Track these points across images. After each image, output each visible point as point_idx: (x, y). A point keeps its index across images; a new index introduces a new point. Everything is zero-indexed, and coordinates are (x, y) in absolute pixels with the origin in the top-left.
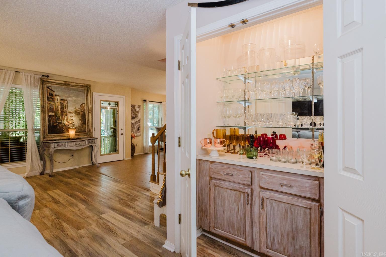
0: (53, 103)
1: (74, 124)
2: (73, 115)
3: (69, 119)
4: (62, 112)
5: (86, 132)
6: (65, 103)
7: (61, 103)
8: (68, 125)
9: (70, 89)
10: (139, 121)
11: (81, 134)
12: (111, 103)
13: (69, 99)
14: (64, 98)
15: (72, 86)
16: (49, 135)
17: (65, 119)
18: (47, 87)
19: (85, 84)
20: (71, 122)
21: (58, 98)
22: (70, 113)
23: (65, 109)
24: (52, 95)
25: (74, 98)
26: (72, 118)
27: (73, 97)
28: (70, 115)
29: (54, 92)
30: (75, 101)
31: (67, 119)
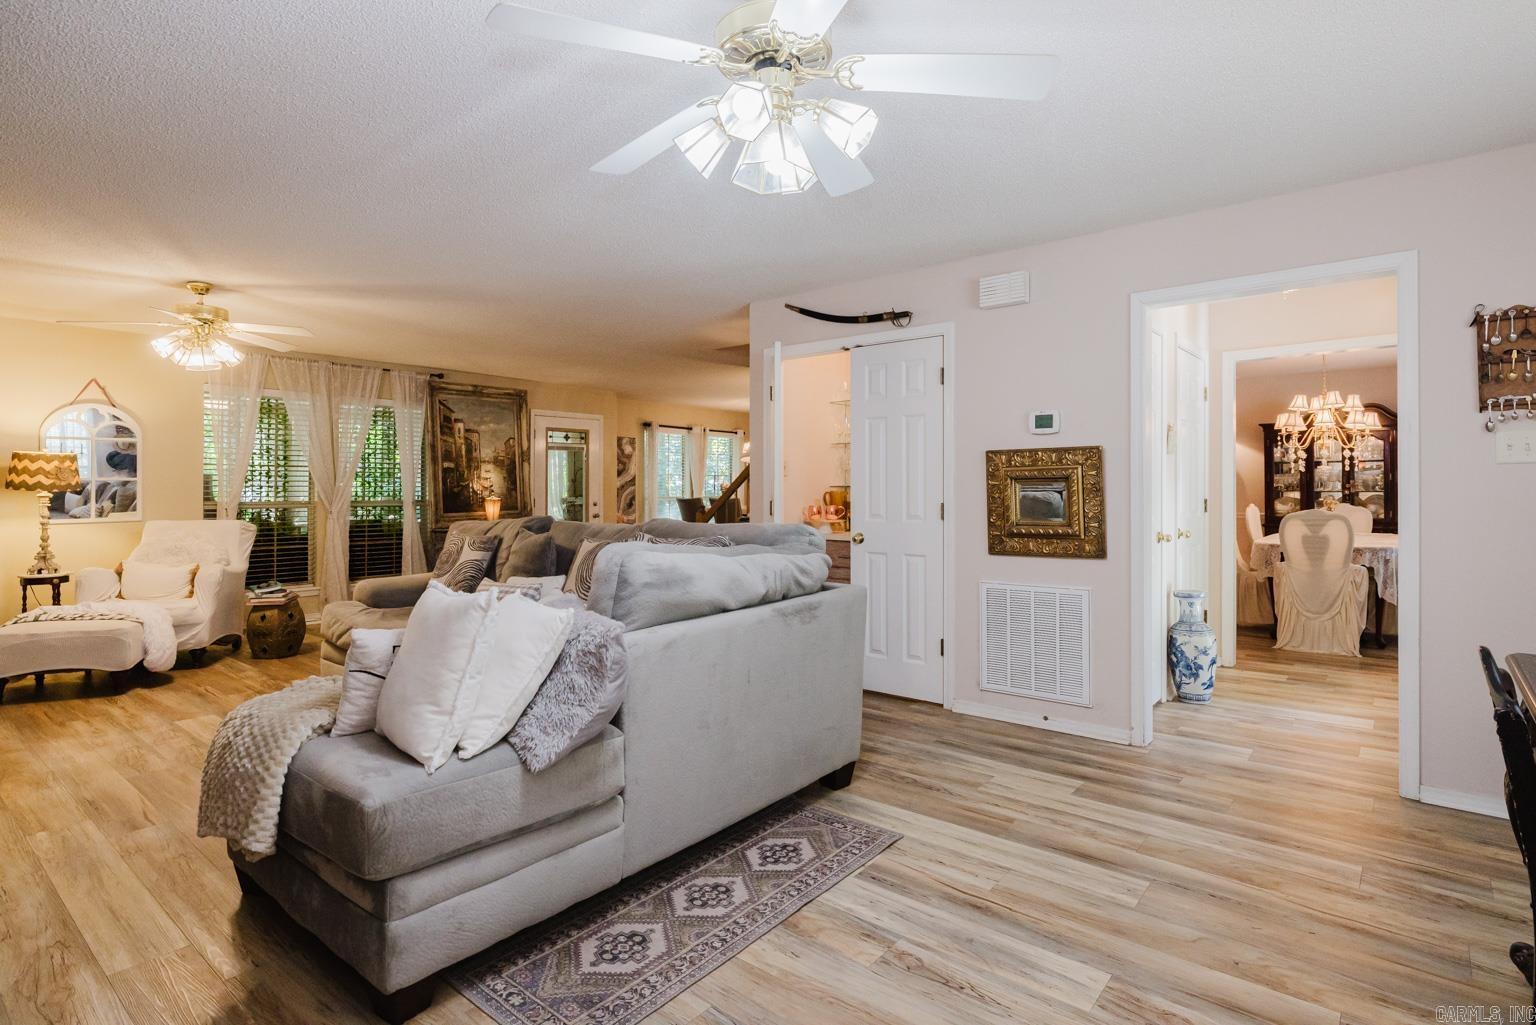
0: (451, 440)
1: (493, 488)
2: (490, 467)
3: (482, 476)
4: (470, 459)
5: (517, 509)
6: (474, 437)
7: (466, 439)
8: (481, 492)
9: (483, 404)
10: (632, 481)
11: (509, 514)
12: (570, 434)
13: (483, 427)
14: (472, 426)
15: (489, 395)
16: (446, 515)
17: (475, 476)
18: (440, 402)
19: (515, 390)
20: (487, 484)
21: (460, 425)
22: (484, 462)
23: (474, 454)
24: (447, 419)
25: (492, 425)
26: (488, 475)
27: (490, 422)
28: (484, 467)
29: (453, 412)
30: (494, 432)
31: (479, 477)
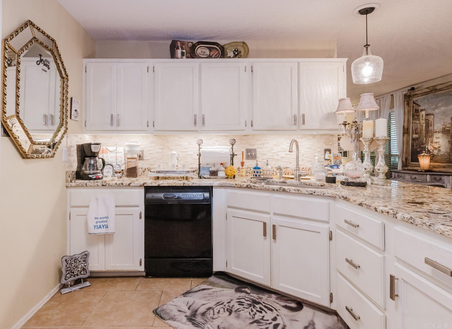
0: (418, 122)
1: (440, 148)
2: (440, 135)
3: (434, 141)
4: (427, 131)
6: (431, 118)
7: (426, 120)
8: (432, 151)
9: (438, 96)
11: (449, 166)
13: (437, 111)
14: (430, 112)
15: (440, 90)
16: (412, 163)
17: (430, 141)
18: (414, 103)
20: (436, 146)
21: (423, 113)
22: (436, 132)
23: (430, 128)
24: (417, 111)
25: (442, 108)
26: (437, 140)
27: (442, 106)
28: (436, 135)
29: (420, 106)
30: (444, 112)
31: (432, 142)
